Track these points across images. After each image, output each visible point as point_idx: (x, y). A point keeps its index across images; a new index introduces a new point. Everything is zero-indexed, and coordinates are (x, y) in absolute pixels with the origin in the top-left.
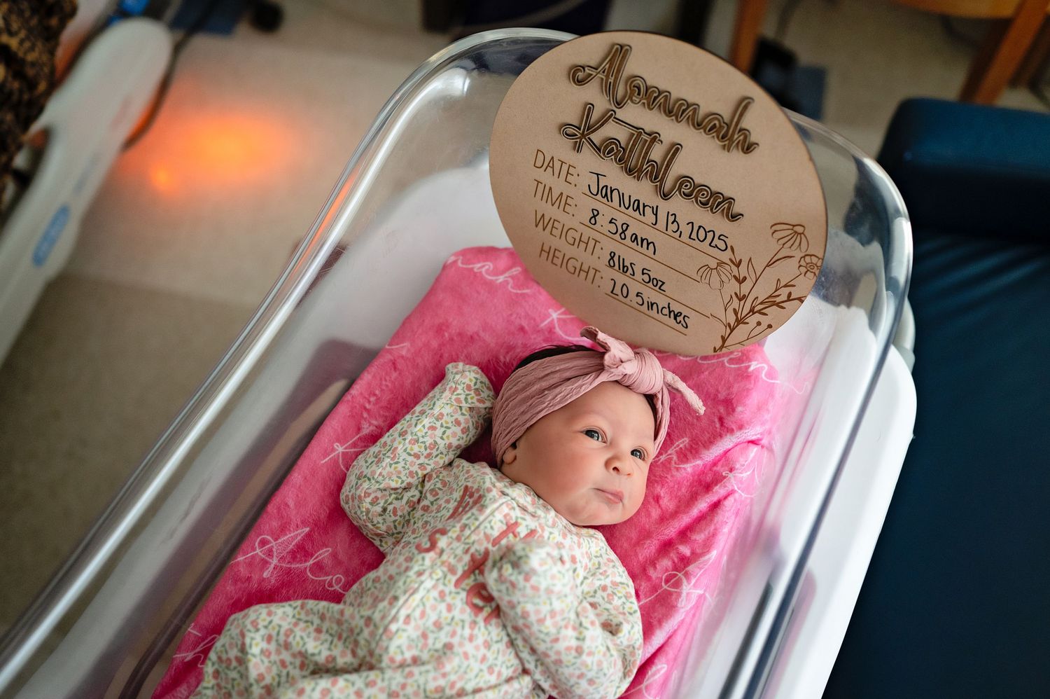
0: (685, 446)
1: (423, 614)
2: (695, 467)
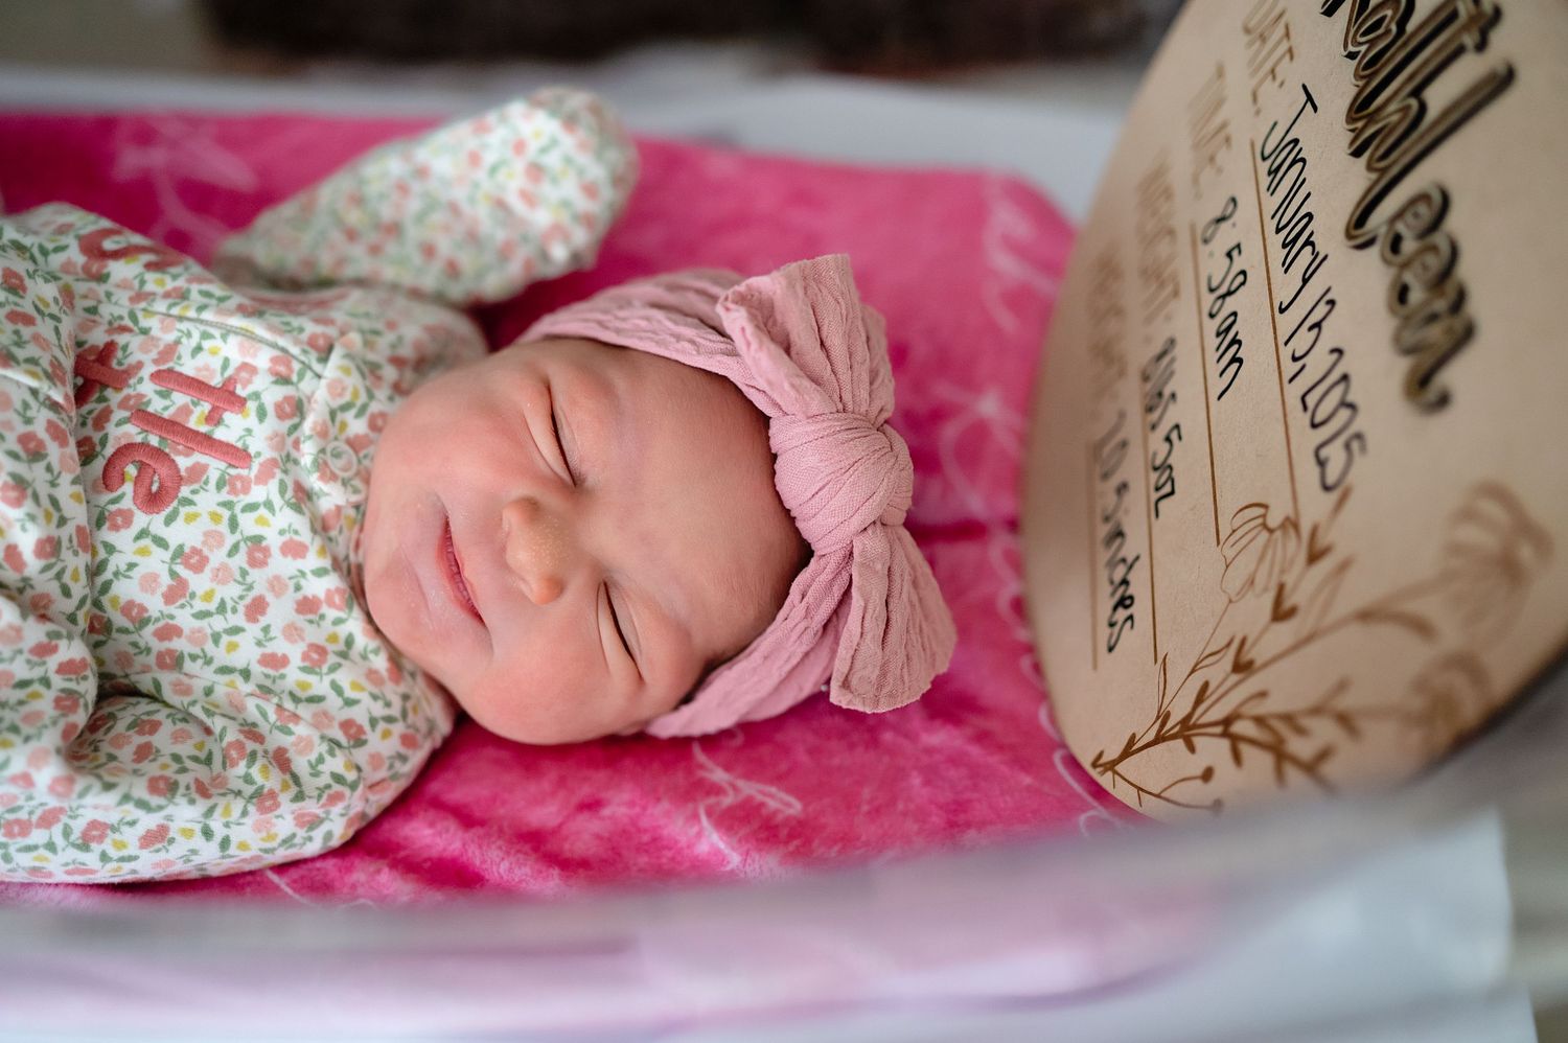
0: (776, 812)
2: (715, 855)
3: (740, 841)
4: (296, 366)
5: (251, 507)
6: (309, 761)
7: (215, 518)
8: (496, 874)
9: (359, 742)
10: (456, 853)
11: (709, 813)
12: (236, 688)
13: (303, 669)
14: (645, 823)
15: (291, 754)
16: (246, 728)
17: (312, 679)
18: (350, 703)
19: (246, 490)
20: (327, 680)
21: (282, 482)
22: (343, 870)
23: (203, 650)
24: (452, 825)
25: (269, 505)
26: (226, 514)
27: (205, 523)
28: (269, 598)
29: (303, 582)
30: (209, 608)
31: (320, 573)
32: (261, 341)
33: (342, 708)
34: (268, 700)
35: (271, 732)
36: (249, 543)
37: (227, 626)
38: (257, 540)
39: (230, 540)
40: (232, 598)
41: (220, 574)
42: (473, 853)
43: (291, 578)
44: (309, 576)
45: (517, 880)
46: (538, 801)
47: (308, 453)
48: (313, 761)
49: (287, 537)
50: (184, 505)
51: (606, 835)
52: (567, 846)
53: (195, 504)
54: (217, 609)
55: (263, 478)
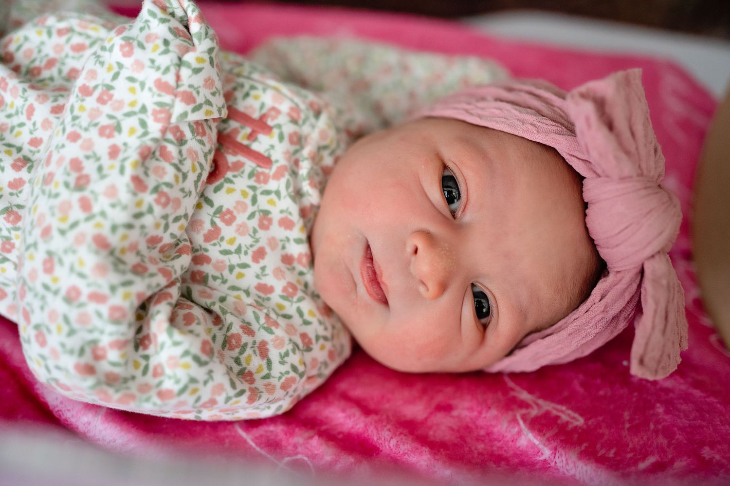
0: (567, 423)
1: (79, 48)
2: (532, 448)
3: (548, 440)
4: (303, 116)
5: (267, 193)
6: (280, 353)
7: (244, 194)
8: (388, 447)
9: (309, 349)
10: (361, 430)
11: (524, 418)
12: (241, 300)
13: (282, 297)
14: (481, 422)
15: (270, 347)
16: (245, 325)
17: (286, 303)
18: (306, 323)
19: (266, 181)
20: (295, 306)
21: (288, 181)
22: (288, 434)
23: (222, 274)
24: (357, 412)
25: (278, 193)
26: (251, 193)
27: (237, 196)
28: (268, 250)
29: (287, 245)
30: (230, 249)
31: (298, 241)
32: (285, 96)
33: (301, 325)
34: (260, 310)
35: (259, 330)
36: (261, 214)
37: (240, 262)
38: (266, 213)
39: (251, 209)
40: (246, 246)
41: (241, 229)
42: (372, 432)
43: (281, 241)
44: (292, 242)
45: (401, 452)
46: (411, 401)
47: (305, 168)
48: (283, 354)
49: (284, 215)
50: (227, 182)
51: (456, 428)
52: (431, 433)
53: (234, 183)
54: (236, 250)
55: (278, 176)
